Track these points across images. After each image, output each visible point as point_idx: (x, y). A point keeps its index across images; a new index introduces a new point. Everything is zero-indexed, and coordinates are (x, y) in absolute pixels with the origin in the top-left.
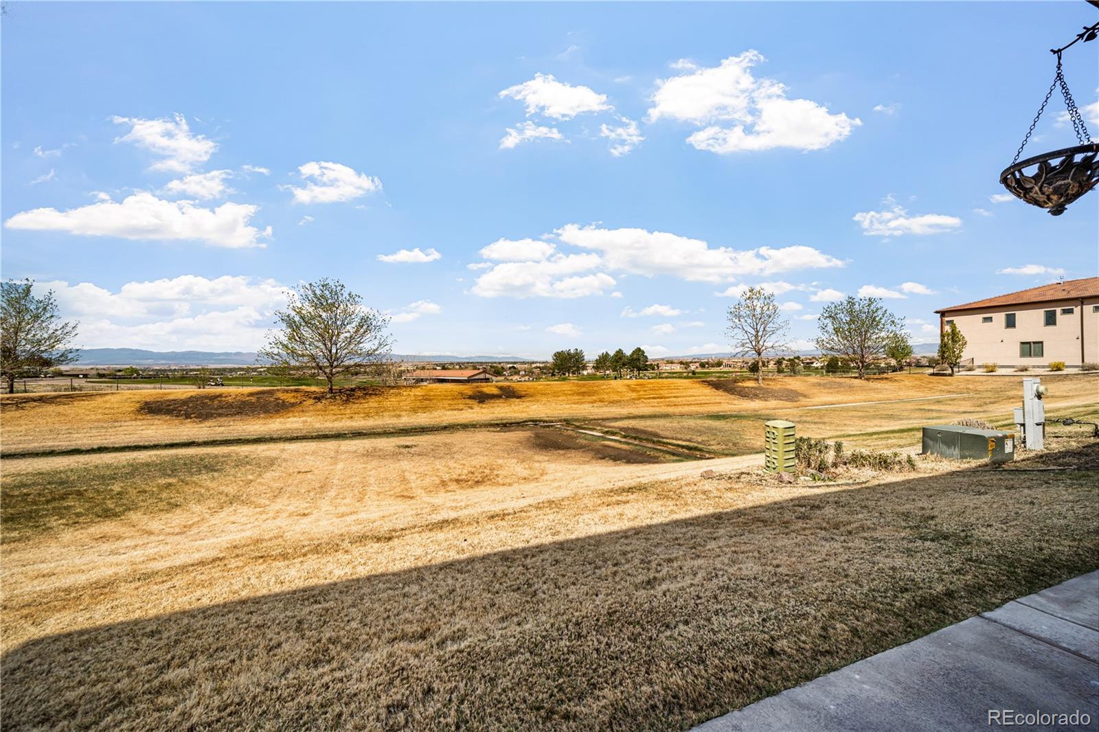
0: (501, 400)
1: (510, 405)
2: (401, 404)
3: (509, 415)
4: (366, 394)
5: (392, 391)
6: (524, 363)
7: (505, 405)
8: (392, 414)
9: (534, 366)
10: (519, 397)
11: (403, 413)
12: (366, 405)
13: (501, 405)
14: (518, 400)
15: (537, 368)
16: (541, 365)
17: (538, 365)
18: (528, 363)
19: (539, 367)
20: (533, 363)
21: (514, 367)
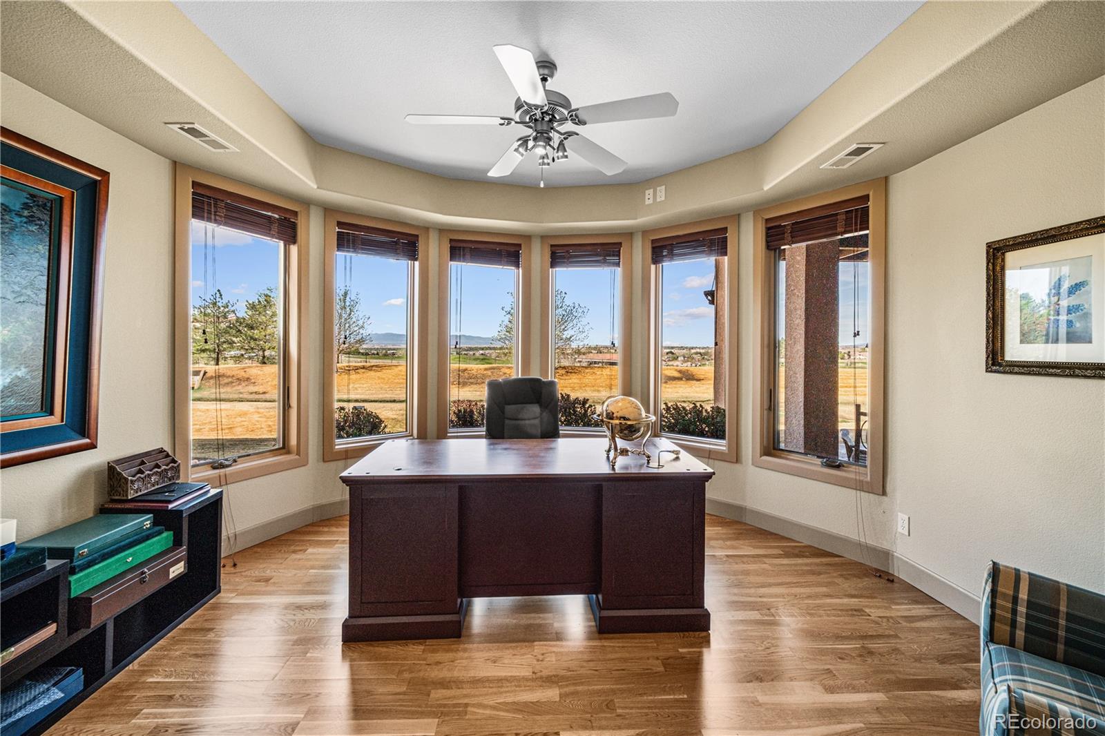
0: (682, 382)
1: (691, 387)
2: (598, 381)
3: (692, 395)
4: (567, 372)
5: (587, 371)
6: (682, 348)
7: (687, 386)
8: (592, 389)
9: (693, 351)
10: (699, 380)
11: (601, 389)
12: (570, 381)
13: (682, 386)
14: (698, 382)
15: (697, 353)
16: (702, 351)
17: (698, 350)
18: (686, 348)
19: (700, 353)
20: (692, 348)
21: (672, 353)
